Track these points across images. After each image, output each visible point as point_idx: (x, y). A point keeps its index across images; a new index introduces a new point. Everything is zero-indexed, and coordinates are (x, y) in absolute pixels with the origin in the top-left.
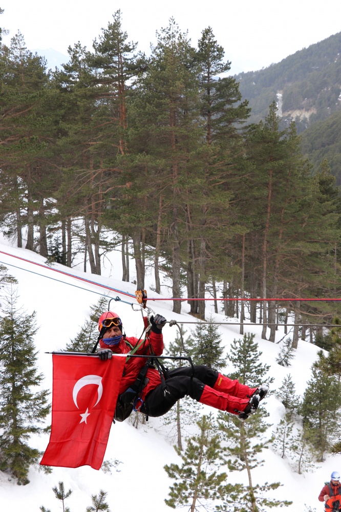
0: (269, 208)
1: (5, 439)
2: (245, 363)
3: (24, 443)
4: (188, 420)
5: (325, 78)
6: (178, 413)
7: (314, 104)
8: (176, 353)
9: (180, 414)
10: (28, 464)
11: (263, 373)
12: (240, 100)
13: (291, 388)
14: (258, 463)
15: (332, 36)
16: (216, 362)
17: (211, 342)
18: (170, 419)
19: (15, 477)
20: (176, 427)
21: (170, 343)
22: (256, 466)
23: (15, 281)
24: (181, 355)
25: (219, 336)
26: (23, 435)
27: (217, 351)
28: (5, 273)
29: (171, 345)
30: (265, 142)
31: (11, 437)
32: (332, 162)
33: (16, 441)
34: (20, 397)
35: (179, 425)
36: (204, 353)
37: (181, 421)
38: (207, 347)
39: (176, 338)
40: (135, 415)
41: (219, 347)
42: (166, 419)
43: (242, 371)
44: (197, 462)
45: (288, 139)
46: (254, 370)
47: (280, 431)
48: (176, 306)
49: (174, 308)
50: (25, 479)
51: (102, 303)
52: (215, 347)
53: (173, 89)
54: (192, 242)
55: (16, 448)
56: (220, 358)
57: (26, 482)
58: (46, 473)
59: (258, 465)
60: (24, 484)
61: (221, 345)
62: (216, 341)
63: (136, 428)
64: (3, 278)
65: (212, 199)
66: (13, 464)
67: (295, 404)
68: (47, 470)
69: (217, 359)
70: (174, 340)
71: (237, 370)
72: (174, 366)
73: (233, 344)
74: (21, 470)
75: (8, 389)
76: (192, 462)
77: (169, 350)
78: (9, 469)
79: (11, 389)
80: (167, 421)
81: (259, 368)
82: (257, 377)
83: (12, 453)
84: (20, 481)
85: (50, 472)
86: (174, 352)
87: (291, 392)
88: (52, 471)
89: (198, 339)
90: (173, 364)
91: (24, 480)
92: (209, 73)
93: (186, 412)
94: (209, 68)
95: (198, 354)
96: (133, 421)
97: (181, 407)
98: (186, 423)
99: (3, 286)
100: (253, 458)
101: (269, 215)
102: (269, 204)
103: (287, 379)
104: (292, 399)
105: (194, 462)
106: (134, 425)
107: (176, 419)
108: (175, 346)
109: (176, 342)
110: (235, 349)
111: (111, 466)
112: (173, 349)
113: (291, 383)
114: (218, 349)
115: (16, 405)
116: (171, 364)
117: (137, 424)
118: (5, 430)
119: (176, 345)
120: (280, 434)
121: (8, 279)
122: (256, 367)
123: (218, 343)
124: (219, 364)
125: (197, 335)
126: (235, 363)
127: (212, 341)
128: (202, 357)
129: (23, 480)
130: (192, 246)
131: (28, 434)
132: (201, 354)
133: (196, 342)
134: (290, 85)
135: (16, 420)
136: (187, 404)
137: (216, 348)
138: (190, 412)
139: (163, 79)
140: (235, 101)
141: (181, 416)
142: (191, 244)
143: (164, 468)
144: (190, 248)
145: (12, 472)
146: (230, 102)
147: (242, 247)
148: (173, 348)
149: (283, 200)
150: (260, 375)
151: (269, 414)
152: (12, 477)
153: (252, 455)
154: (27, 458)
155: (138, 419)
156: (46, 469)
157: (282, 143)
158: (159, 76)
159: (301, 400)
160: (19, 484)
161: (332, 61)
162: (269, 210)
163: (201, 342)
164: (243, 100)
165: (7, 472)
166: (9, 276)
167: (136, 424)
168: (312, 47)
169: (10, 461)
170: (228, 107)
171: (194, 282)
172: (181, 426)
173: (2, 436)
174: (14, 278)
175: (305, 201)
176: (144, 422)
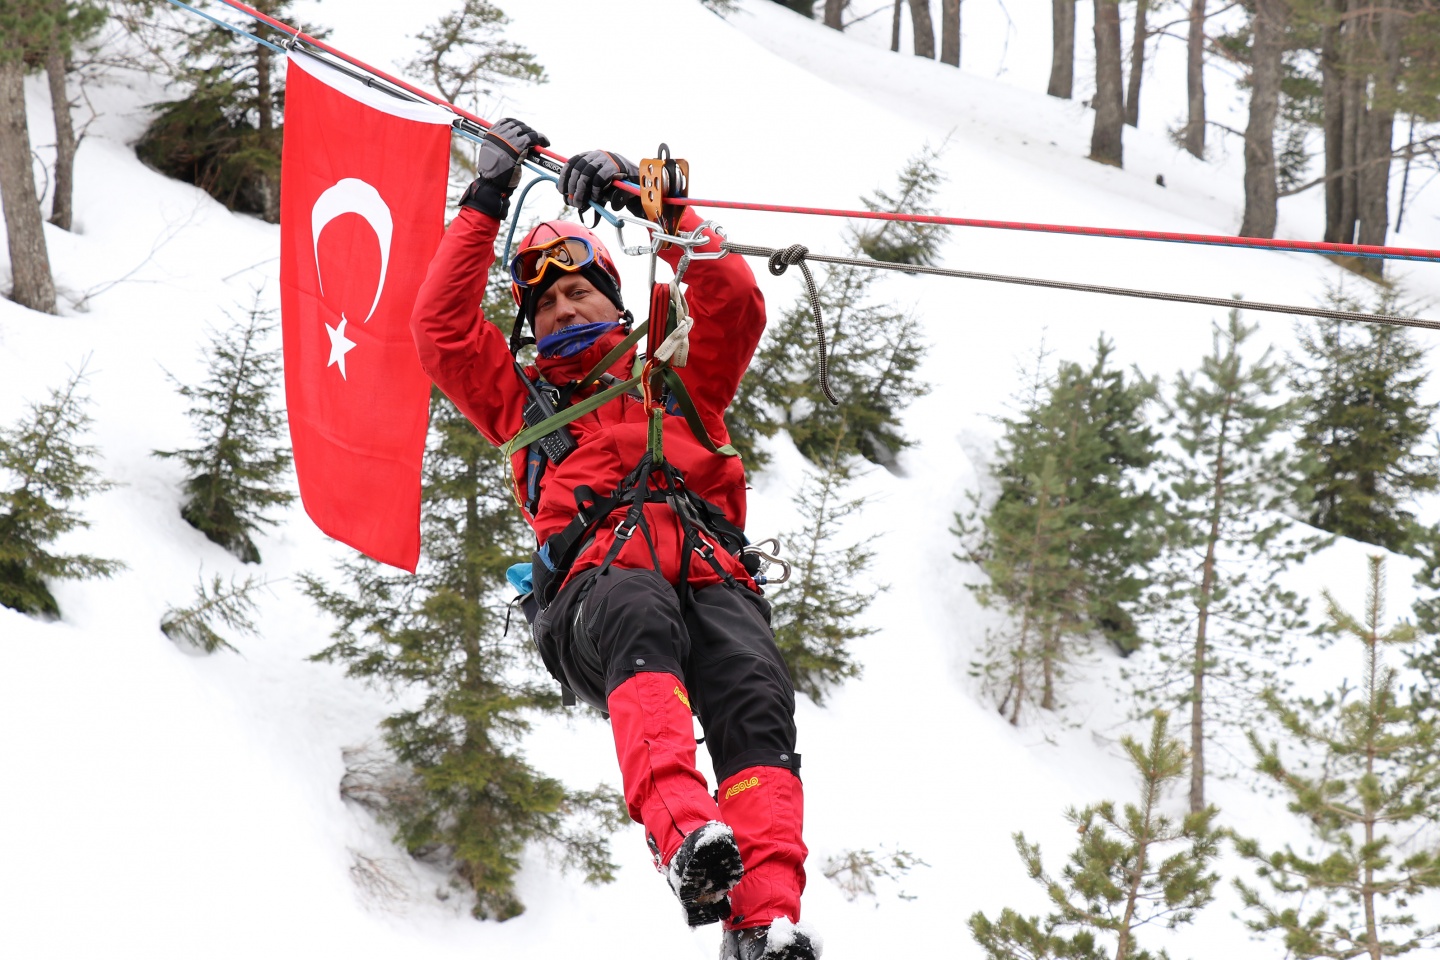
1: (430, 730)
3: (507, 752)
4: (1236, 705)
6: (1199, 675)
8: (1205, 419)
9: (1206, 679)
10: (517, 838)
14: (1419, 934)
16: (1399, 468)
17: (1379, 379)
18: (1161, 697)
19: (465, 884)
21: (1181, 373)
22: (1413, 944)
23: (535, 70)
24: (1225, 428)
25: (1418, 355)
26: (503, 720)
27: (1404, 420)
28: (499, 37)
29: (1184, 386)
31: (457, 725)
33: (477, 740)
34: (490, 563)
35: (1197, 724)
36: (1349, 425)
37: (1209, 708)
38: (1361, 401)
39: (1211, 354)
40: (1011, 668)
41: (1414, 404)
42: (1141, 694)
44: (1119, 910)
50: (503, 897)
51: (915, 183)
52: (1400, 401)
55: (470, 767)
56: (1416, 450)
57: (511, 910)
58: (592, 879)
59: (1421, 942)
60: (501, 919)
61: (1424, 396)
62: (1406, 376)
63: (1013, 721)
64: (488, 58)
66: (458, 832)
68: (598, 868)
69: (1402, 454)
70: (1200, 364)
72: (1194, 473)
74: (486, 861)
75: (451, 523)
76: (1097, 910)
77: (1173, 405)
78: (444, 850)
79: (461, 525)
83: (453, 788)
84: (485, 905)
85: (607, 878)
86: (1194, 413)
88: (614, 873)
89: (1323, 364)
90: (1190, 464)
91: (502, 903)
93: (1235, 671)
95: (1322, 425)
96: (1001, 692)
97: (1211, 648)
98: (1228, 718)
99: (487, 92)
100: (1404, 912)
105: (1104, 909)
106: (1002, 711)
107: (1184, 700)
108: (1203, 391)
109: (1207, 371)
111: (877, 873)
112: (1191, 401)
114: (1411, 412)
115: (476, 591)
116: (1181, 463)
117: (1018, 705)
118: (435, 691)
119: (1204, 383)
121: (505, 62)
123: (1415, 384)
124: (1411, 476)
125: (1320, 344)
127: (1387, 375)
128: (1337, 441)
129: (496, 902)
131: (525, 714)
132: (1336, 427)
133: (1315, 377)
135: (474, 656)
136: (1240, 641)
137: (1401, 406)
138: (1249, 675)
141: (1212, 687)
143: (971, 923)
145: (454, 864)
148: (1192, 395)
152: (454, 884)
153: (1401, 894)
154: (517, 814)
155: (1022, 687)
156: (590, 864)
160: (479, 914)
163: (1338, 379)
165: (433, 862)
166: (512, 50)
167: (1010, 705)
169: (447, 819)
171: (1348, 114)
172: (1208, 728)
173: (418, 714)
174: (529, 57)
176: (1047, 702)
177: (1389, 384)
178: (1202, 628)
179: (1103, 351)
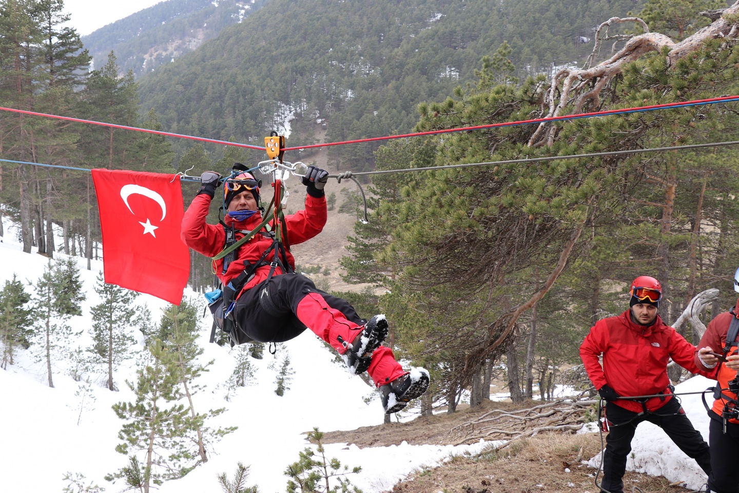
0: (111, 150)
2: (111, 293)
4: (58, 355)
5: (131, 49)
6: (48, 350)
7: (122, 70)
9: (50, 351)
11: (130, 301)
12: (81, 47)
13: (148, 316)
15: (135, 14)
16: (76, 296)
17: (70, 276)
18: (41, 356)
20: (46, 365)
25: (78, 270)
27: (77, 285)
30: (106, 87)
32: (143, 119)
35: (49, 361)
37: (51, 357)
42: (36, 356)
43: (108, 302)
45: (127, 85)
46: (121, 299)
47: (143, 357)
48: (26, 246)
49: (24, 248)
53: (18, 34)
54: (38, 184)
56: (80, 292)
61: (80, 280)
62: (76, 275)
63: (5, 369)
65: (61, 140)
67: (152, 331)
69: (77, 293)
71: (103, 301)
73: (99, 276)
77: (36, 286)
80: (38, 359)
81: (125, 297)
82: (124, 307)
87: (148, 319)
92: (50, 24)
93: (56, 347)
94: (50, 18)
96: (1, 362)
97: (50, 343)
98: (56, 359)
101: (111, 156)
102: (111, 146)
103: (144, 308)
104: (149, 326)
110: (102, 280)
113: (147, 311)
114: (78, 283)
117: (6, 365)
119: (43, 280)
120: (144, 360)
122: (122, 297)
123: (78, 277)
125: (56, 270)
126: (101, 295)
127: (72, 276)
130: (38, 188)
134: (100, 54)
136: (57, 340)
137: (76, 282)
138: (60, 347)
139: (8, 25)
140: (77, 49)
142: (36, 186)
144: (36, 190)
146: (72, 51)
147: (86, 187)
149: (125, 142)
150: (127, 305)
151: (136, 341)
155: (7, 360)
157: (121, 89)
158: (4, 22)
159: (159, 326)
161: (136, 34)
162: (111, 152)
163: (61, 278)
164: (83, 50)
167: (4, 365)
168: (117, 22)
170: (69, 55)
172: (51, 362)
175: (142, 143)
176: (11, 363)
177: (74, 277)
178: (48, 338)
179: (15, 276)
